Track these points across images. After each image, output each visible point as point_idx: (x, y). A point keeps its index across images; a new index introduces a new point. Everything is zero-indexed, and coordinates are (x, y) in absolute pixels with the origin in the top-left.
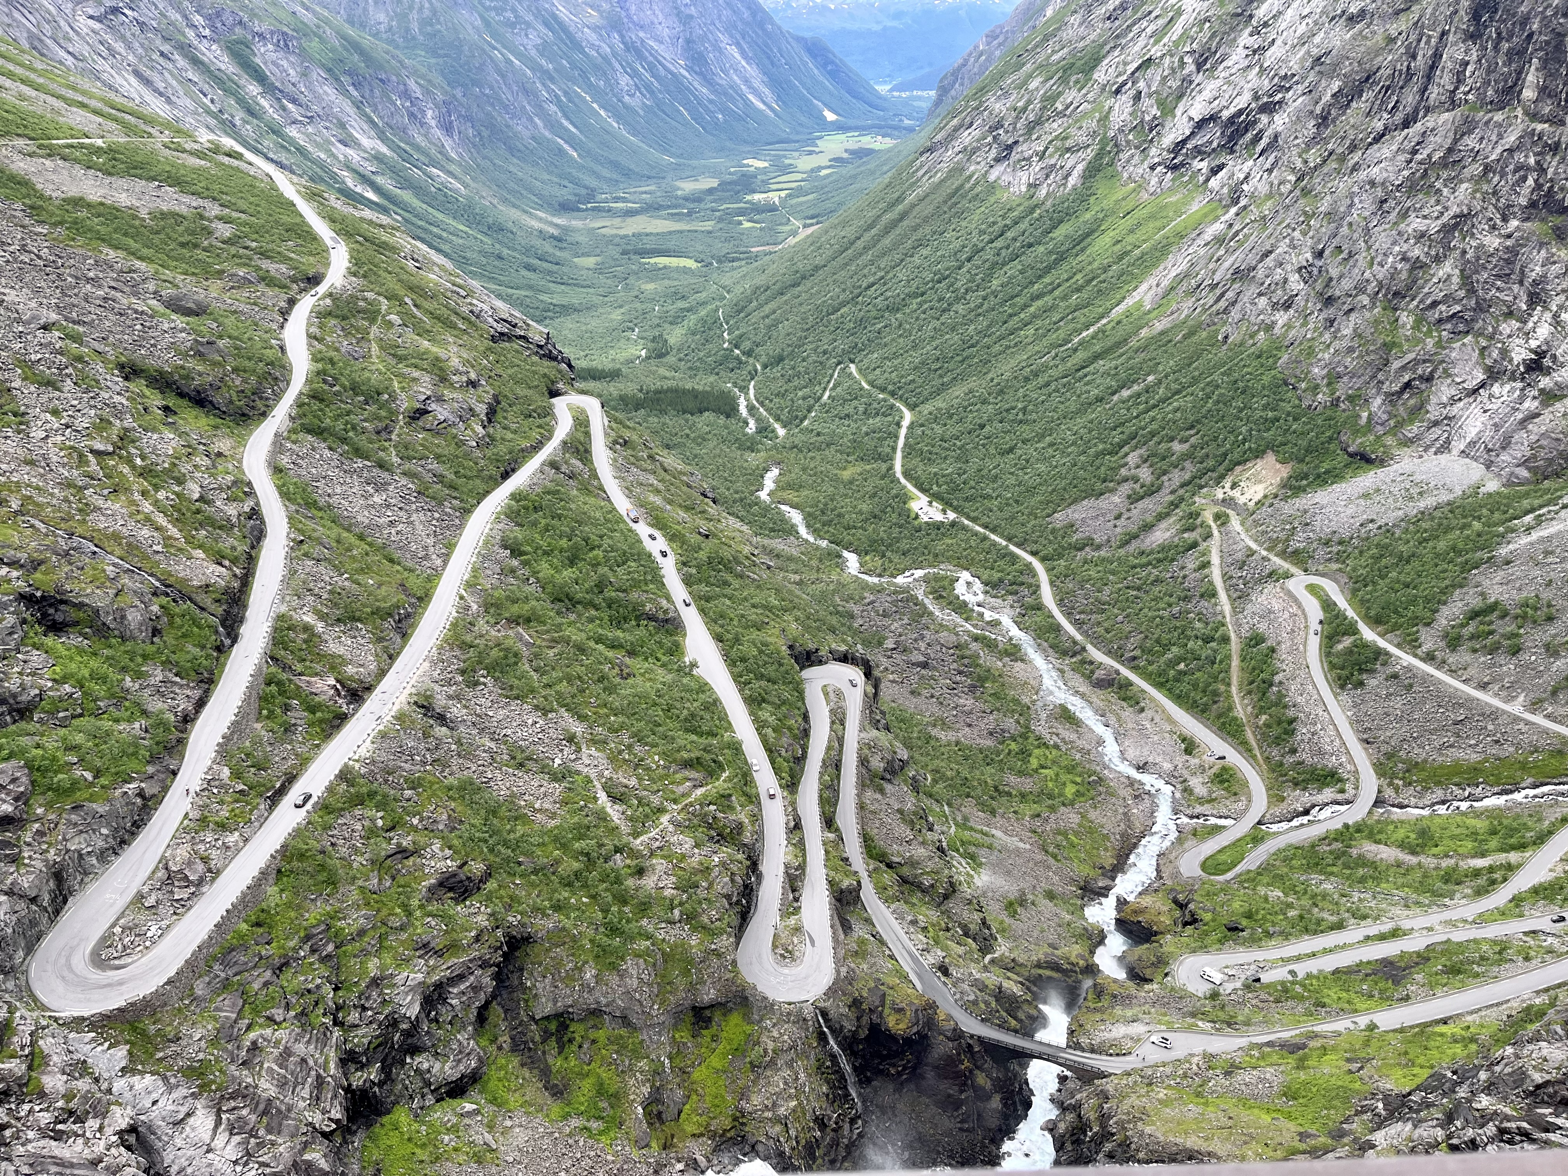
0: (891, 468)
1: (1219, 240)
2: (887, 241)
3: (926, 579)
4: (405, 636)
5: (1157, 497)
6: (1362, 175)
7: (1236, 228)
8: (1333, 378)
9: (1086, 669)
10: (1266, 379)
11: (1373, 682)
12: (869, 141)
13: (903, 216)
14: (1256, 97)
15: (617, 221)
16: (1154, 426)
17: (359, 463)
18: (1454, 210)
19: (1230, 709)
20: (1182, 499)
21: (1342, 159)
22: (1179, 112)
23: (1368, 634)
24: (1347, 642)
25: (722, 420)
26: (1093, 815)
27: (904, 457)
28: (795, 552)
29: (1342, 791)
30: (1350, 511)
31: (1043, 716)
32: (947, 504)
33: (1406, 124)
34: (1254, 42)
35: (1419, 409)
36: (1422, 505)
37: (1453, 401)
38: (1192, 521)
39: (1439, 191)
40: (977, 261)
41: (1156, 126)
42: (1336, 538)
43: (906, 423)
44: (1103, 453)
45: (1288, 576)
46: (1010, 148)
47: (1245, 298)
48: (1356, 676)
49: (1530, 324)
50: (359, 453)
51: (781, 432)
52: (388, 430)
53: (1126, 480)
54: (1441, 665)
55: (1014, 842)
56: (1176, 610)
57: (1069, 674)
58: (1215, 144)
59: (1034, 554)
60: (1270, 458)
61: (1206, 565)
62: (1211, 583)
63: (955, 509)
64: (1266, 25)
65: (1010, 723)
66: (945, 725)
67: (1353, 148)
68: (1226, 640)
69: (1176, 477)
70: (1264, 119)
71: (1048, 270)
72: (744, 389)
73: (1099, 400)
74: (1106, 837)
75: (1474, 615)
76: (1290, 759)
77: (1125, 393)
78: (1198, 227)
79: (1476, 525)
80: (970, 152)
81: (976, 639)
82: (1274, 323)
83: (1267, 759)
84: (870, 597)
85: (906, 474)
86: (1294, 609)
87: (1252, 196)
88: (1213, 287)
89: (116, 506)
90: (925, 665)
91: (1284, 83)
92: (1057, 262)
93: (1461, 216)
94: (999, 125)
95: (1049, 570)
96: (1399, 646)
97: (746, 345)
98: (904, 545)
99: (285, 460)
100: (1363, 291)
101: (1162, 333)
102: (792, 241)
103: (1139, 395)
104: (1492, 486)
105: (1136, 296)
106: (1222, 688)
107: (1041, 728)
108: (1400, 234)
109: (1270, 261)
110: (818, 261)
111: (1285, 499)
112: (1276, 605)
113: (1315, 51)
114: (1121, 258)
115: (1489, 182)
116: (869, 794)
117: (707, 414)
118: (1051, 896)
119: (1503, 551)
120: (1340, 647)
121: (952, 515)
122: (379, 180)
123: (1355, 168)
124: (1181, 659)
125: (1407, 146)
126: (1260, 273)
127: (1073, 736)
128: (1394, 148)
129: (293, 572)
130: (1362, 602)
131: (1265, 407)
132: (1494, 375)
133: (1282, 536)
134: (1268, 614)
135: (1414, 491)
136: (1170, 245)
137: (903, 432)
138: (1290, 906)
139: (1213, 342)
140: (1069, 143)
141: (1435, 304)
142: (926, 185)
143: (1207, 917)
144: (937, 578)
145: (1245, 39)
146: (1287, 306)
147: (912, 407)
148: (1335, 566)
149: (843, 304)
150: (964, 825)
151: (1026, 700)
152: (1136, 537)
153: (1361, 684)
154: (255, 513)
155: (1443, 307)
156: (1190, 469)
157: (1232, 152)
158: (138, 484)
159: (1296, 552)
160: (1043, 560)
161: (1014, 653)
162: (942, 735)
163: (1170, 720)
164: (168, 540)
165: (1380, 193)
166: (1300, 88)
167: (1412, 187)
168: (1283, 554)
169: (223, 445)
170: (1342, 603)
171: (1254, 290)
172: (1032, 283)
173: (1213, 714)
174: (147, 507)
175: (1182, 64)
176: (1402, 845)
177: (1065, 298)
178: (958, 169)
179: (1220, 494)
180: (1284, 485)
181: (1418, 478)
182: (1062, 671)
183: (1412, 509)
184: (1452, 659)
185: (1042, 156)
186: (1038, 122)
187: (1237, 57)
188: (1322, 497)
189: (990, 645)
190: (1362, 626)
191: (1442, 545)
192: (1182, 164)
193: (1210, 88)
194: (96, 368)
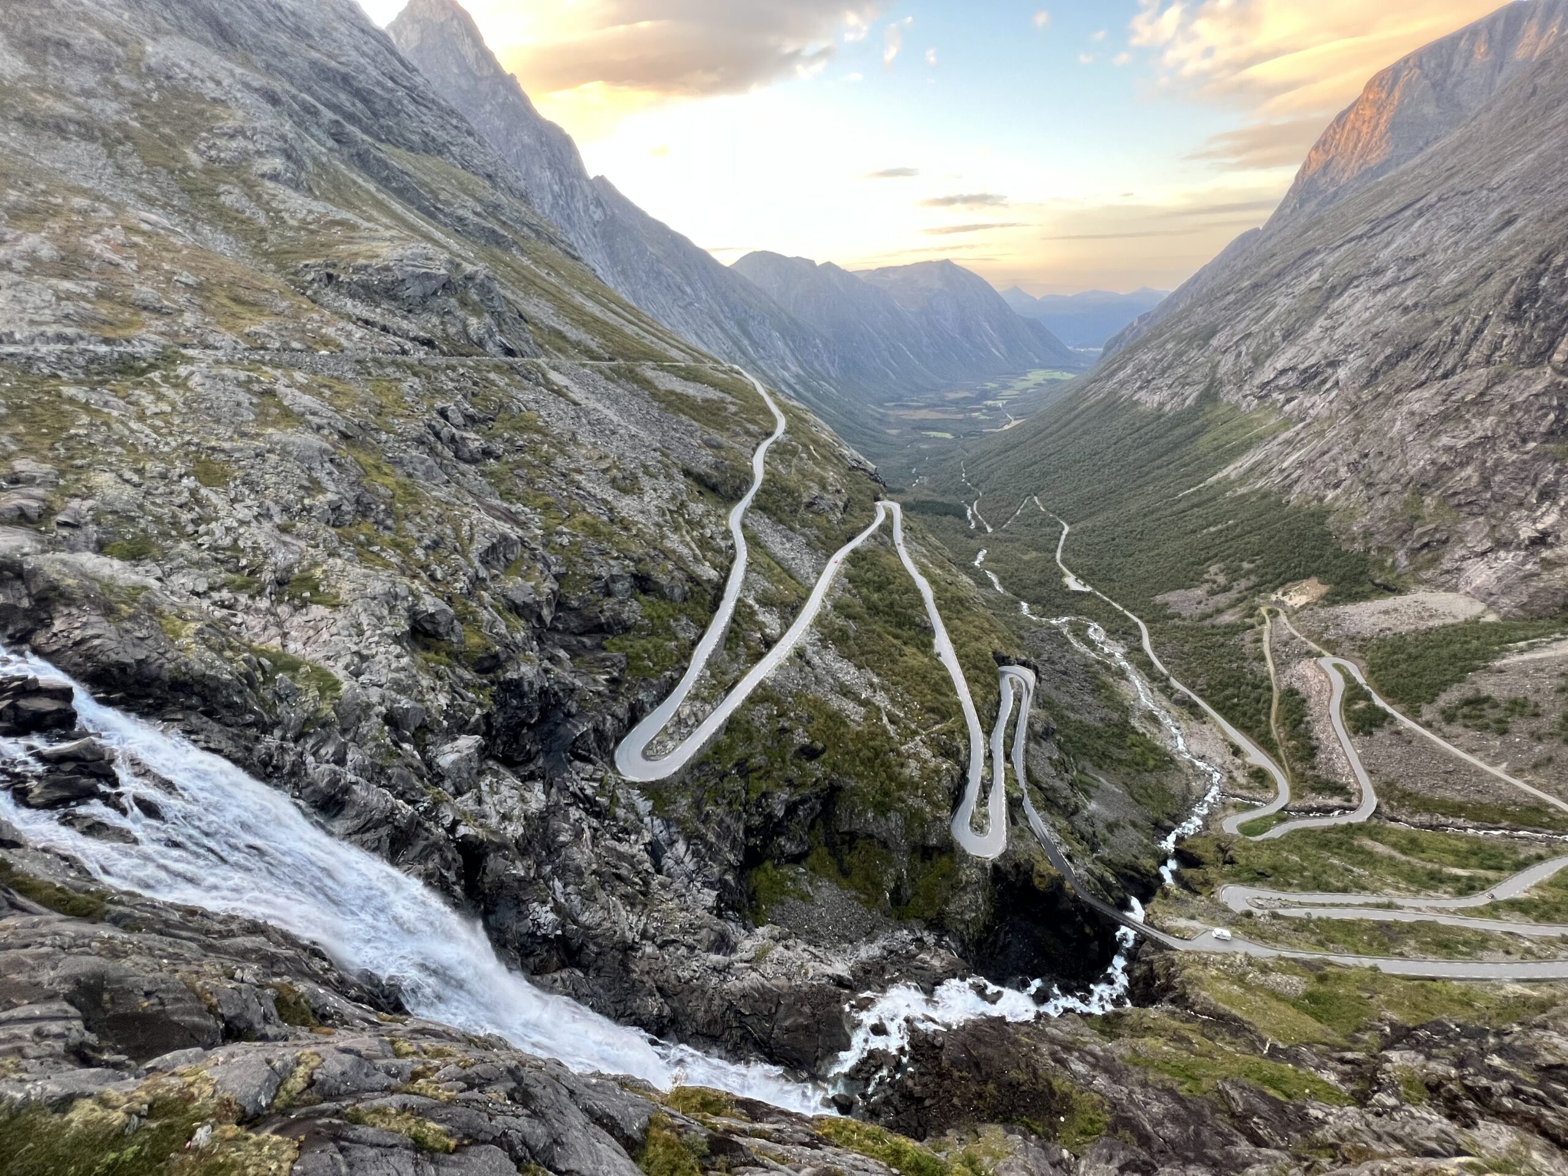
0: (1054, 557)
1: (1288, 442)
2: (1064, 431)
3: (1070, 623)
4: (795, 617)
5: (1228, 594)
6: (1405, 409)
7: (1302, 435)
8: (1368, 534)
9: (1167, 690)
10: (1317, 530)
11: (1379, 734)
12: (1057, 375)
13: (1077, 417)
14: (1326, 357)
15: (911, 412)
16: (1231, 551)
17: (781, 527)
18: (1480, 433)
19: (1269, 732)
20: (1245, 598)
21: (1389, 398)
22: (1267, 364)
23: (1379, 702)
24: (1361, 705)
25: (957, 520)
26: (1165, 780)
27: (1064, 551)
28: (992, 597)
29: (1349, 801)
30: (1373, 620)
31: (1138, 714)
32: (1087, 582)
33: (1445, 376)
34: (1328, 323)
35: (1434, 561)
36: (1431, 624)
37: (1464, 558)
38: (1252, 611)
39: (1468, 421)
40: (1119, 445)
41: (1251, 371)
42: (1359, 636)
43: (1065, 532)
44: (1193, 564)
45: (1320, 655)
46: (1149, 382)
47: (1306, 478)
48: (1367, 728)
49: (1539, 513)
50: (780, 521)
51: (990, 530)
52: (796, 511)
53: (1207, 581)
54: (1437, 731)
55: (1113, 788)
56: (1234, 665)
57: (1157, 693)
58: (1292, 384)
59: (1140, 618)
60: (1314, 580)
61: (1259, 640)
62: (1262, 652)
63: (1092, 585)
64: (1338, 313)
65: (1115, 716)
66: (1073, 709)
67: (1398, 391)
68: (1270, 689)
69: (1243, 583)
70: (1330, 371)
71: (1166, 453)
72: (971, 505)
73: (1193, 532)
74: (1173, 796)
75: (1468, 702)
76: (1310, 773)
77: (1212, 529)
78: (1274, 434)
79: (1475, 643)
80: (1123, 384)
81: (1098, 662)
82: (1325, 497)
83: (1292, 769)
84: (1034, 629)
85: (1063, 561)
86: (1323, 678)
87: (1316, 418)
88: (1282, 471)
89: (675, 537)
90: (1065, 673)
91: (1348, 348)
92: (1171, 450)
93: (1486, 437)
94: (1144, 368)
95: (1150, 629)
96: (1403, 714)
97: (975, 481)
98: (1058, 601)
99: (747, 522)
100: (1398, 481)
101: (1243, 496)
102: (1007, 427)
103: (1221, 531)
104: (1491, 618)
105: (1225, 472)
106: (1264, 718)
107: (1135, 723)
108: (1431, 447)
109: (1326, 458)
110: (1022, 439)
111: (1323, 606)
112: (1309, 673)
113: (1374, 330)
114: (1216, 449)
115: (1513, 415)
116: (1032, 745)
117: (950, 518)
118: (1134, 825)
119: (1498, 664)
120: (1357, 707)
121: (1088, 589)
122: (797, 387)
123: (1400, 403)
124: (1234, 696)
125: (1444, 390)
126: (1318, 465)
127: (1156, 731)
128: (1433, 391)
129: (746, 578)
130: (1376, 680)
131: (1313, 548)
132: (1502, 544)
133: (1319, 630)
134: (1302, 678)
135: (1426, 614)
136: (1251, 443)
137: (1063, 537)
138: (1305, 869)
139: (1279, 503)
140: (1189, 380)
141: (1455, 494)
142: (1092, 400)
143: (1242, 862)
144: (1076, 623)
145: (1321, 322)
146: (1336, 486)
147: (1070, 524)
148: (1356, 654)
149: (1035, 463)
150: (1082, 772)
151: (1126, 703)
152: (1210, 616)
153: (1371, 734)
154: (732, 547)
155: (1462, 497)
156: (1254, 579)
157: (1303, 389)
158: (685, 527)
159: (1328, 641)
160: (1146, 622)
161: (1121, 674)
162: (1072, 715)
163: (1224, 733)
164: (695, 556)
165: (1417, 419)
166: (1360, 352)
167: (1444, 417)
168: (1316, 641)
169: (722, 512)
170: (1361, 679)
171: (1312, 475)
172: (1154, 460)
173: (1256, 734)
174: (688, 538)
175: (1273, 335)
176: (1394, 846)
177: (1177, 469)
178: (1113, 393)
179: (1273, 597)
180: (1324, 597)
181: (1428, 605)
182: (1152, 691)
183: (1423, 626)
184: (1447, 729)
185: (1170, 387)
186: (1170, 367)
187: (1315, 332)
188: (1350, 609)
189: (1108, 668)
190: (1374, 696)
191: (1445, 653)
192: (1266, 396)
193: (1291, 352)
194: (674, 471)
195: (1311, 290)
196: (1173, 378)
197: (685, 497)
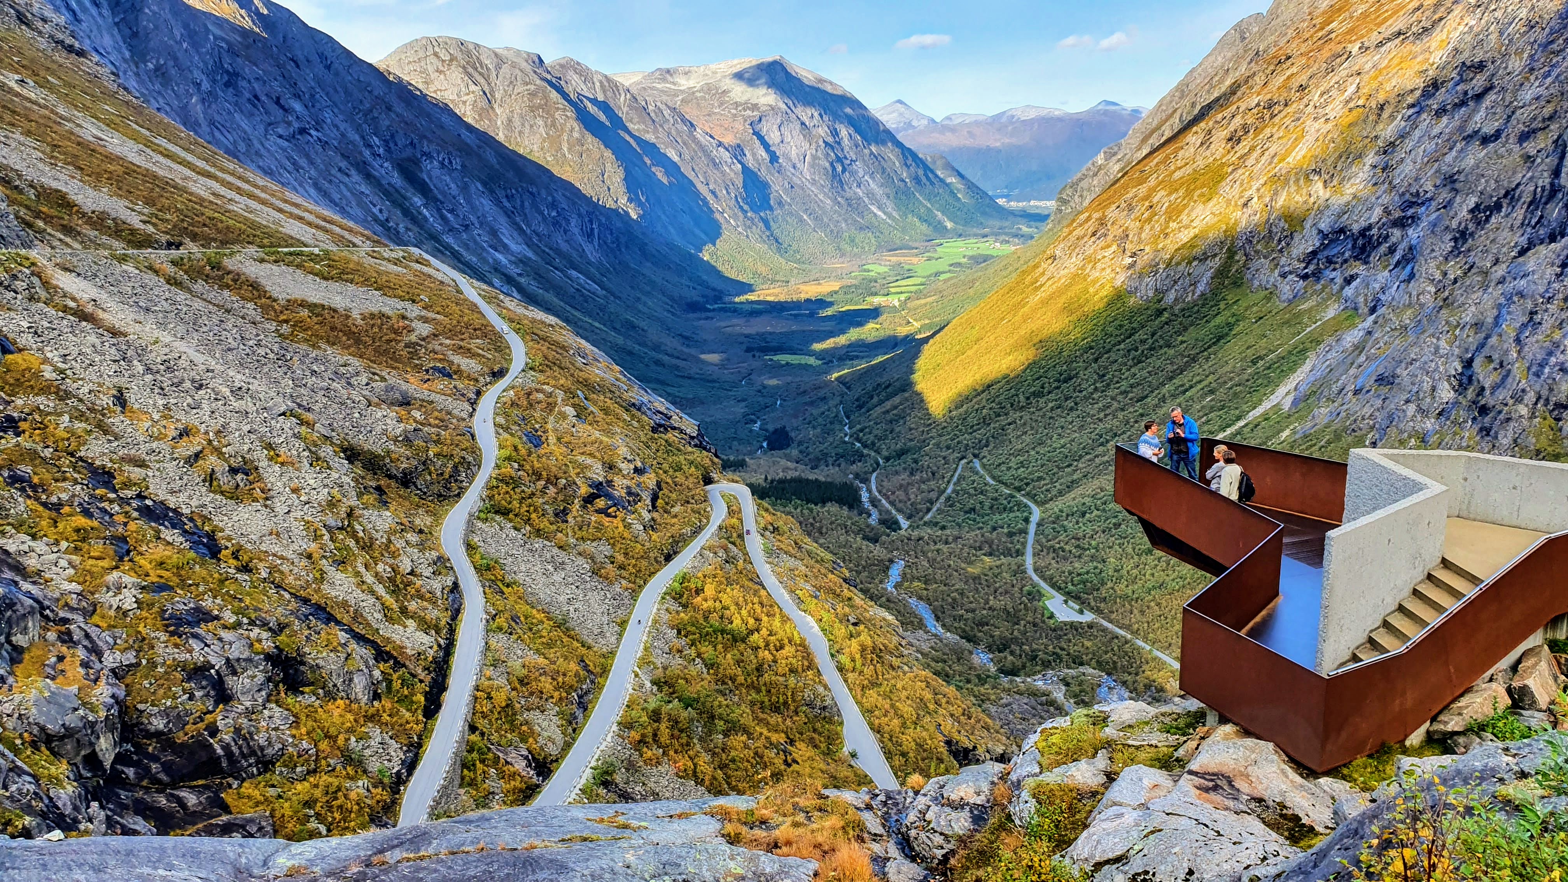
0: (1022, 564)
1: (1359, 347)
4: (587, 710)
6: (1509, 287)
7: (1376, 335)
12: (987, 248)
13: (1026, 319)
14: (1387, 212)
15: (743, 321)
21: (1485, 272)
22: (1307, 224)
25: (845, 510)
27: (1037, 553)
32: (1084, 605)
33: (1552, 238)
41: (1285, 237)
43: (1035, 519)
46: (1135, 255)
47: (1392, 405)
51: (905, 524)
52: (565, 512)
58: (1347, 254)
63: (1093, 610)
64: (1392, 145)
71: (1179, 372)
72: (866, 481)
78: (1336, 333)
80: (1094, 260)
85: (1039, 571)
87: (1390, 305)
88: (1356, 392)
89: (344, 577)
91: (1416, 199)
92: (1188, 364)
94: (1124, 234)
97: (868, 439)
99: (477, 538)
105: (1273, 400)
110: (940, 360)
113: (1446, 170)
114: (1254, 362)
117: (830, 504)
121: (1088, 617)
123: (1500, 281)
125: (1556, 259)
128: (1542, 261)
129: (487, 646)
136: (1306, 350)
137: (1032, 528)
140: (1196, 252)
142: (1049, 289)
147: (1041, 504)
154: (455, 587)
158: (361, 557)
165: (1529, 304)
166: (1433, 204)
169: (426, 522)
171: (1400, 396)
172: (1163, 385)
174: (369, 578)
175: (1308, 181)
177: (1199, 399)
178: (1083, 275)
186: (1164, 232)
187: (1364, 175)
194: (327, 451)
195: (1351, 110)
197: (353, 502)
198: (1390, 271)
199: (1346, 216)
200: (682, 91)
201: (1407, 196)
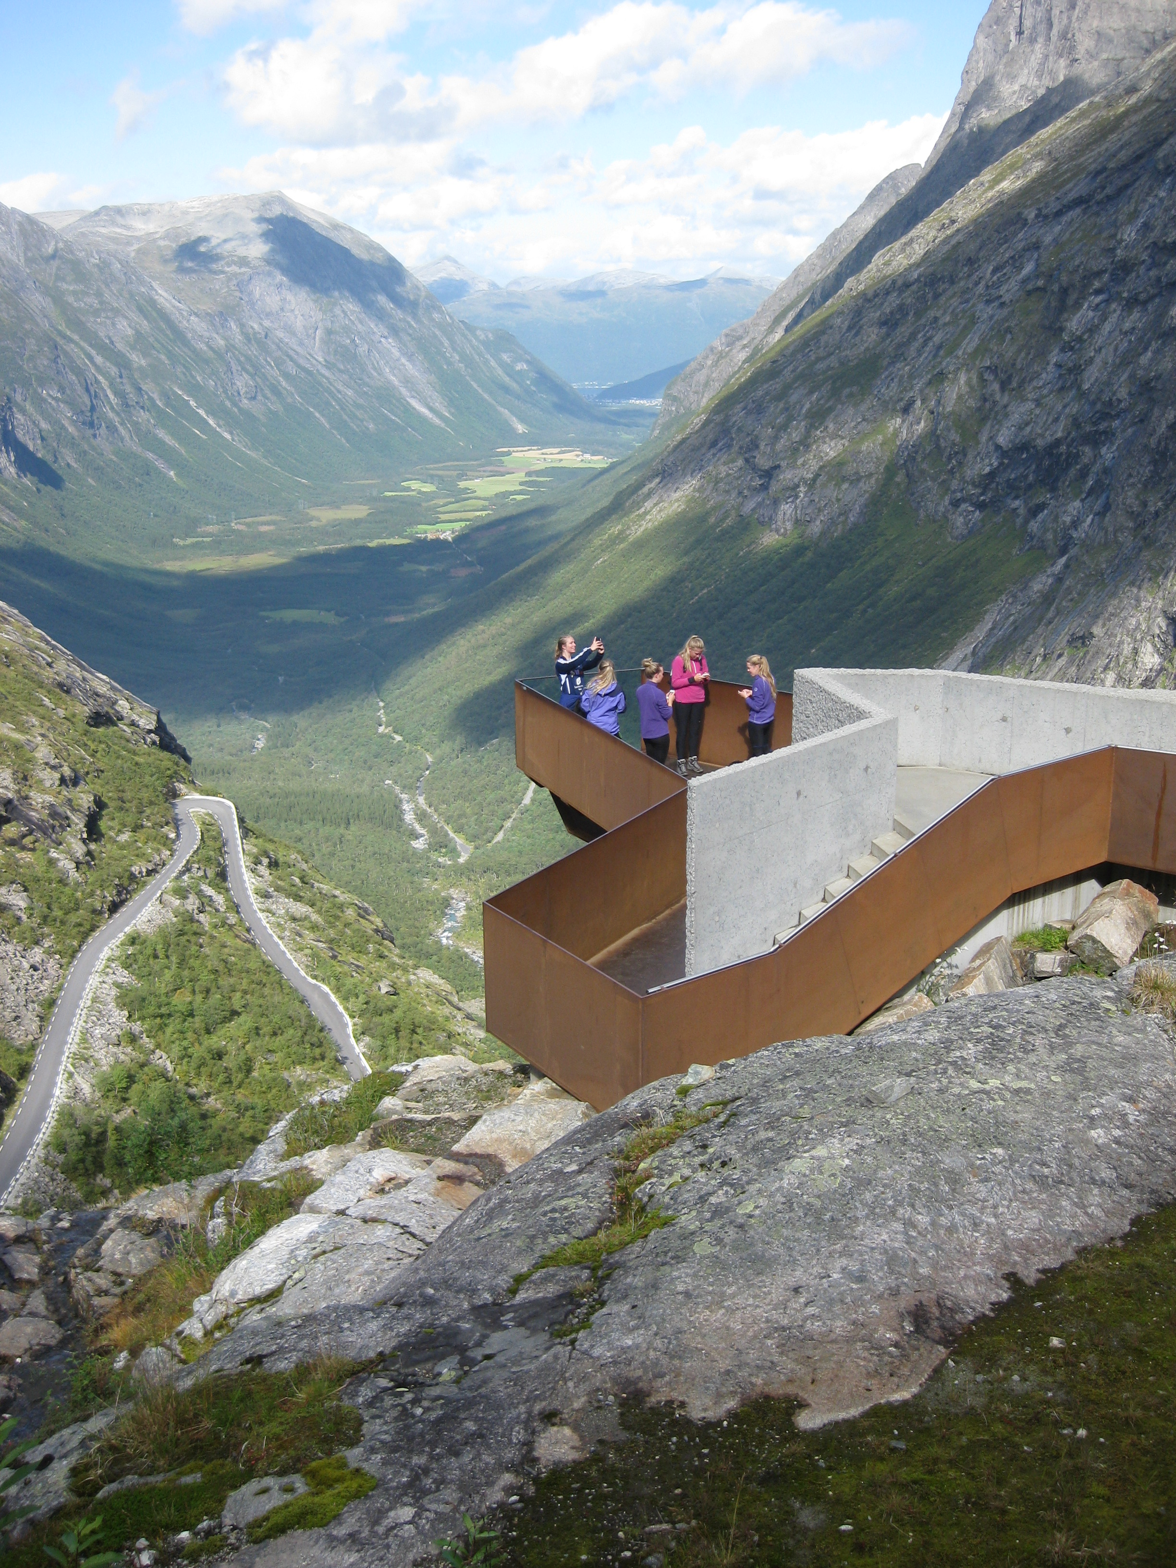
1: (1047, 597)
12: (572, 459)
14: (1077, 425)
22: (984, 438)
25: (380, 832)
34: (1068, 358)
41: (955, 454)
46: (768, 474)
51: (466, 849)
58: (1031, 478)
70: (1089, 451)
72: (411, 790)
78: (1019, 580)
87: (1084, 544)
91: (1108, 410)
94: (753, 447)
97: (412, 729)
109: (1113, 626)
113: (1142, 374)
140: (845, 471)
145: (1056, 355)
157: (1054, 489)
166: (1128, 418)
175: (981, 381)
186: (804, 443)
187: (1048, 376)
192: (992, 502)
193: (1019, 411)
195: (1029, 293)
196: (814, 465)
198: (1082, 501)
199: (1028, 429)
200: (138, 239)
201: (1098, 406)
